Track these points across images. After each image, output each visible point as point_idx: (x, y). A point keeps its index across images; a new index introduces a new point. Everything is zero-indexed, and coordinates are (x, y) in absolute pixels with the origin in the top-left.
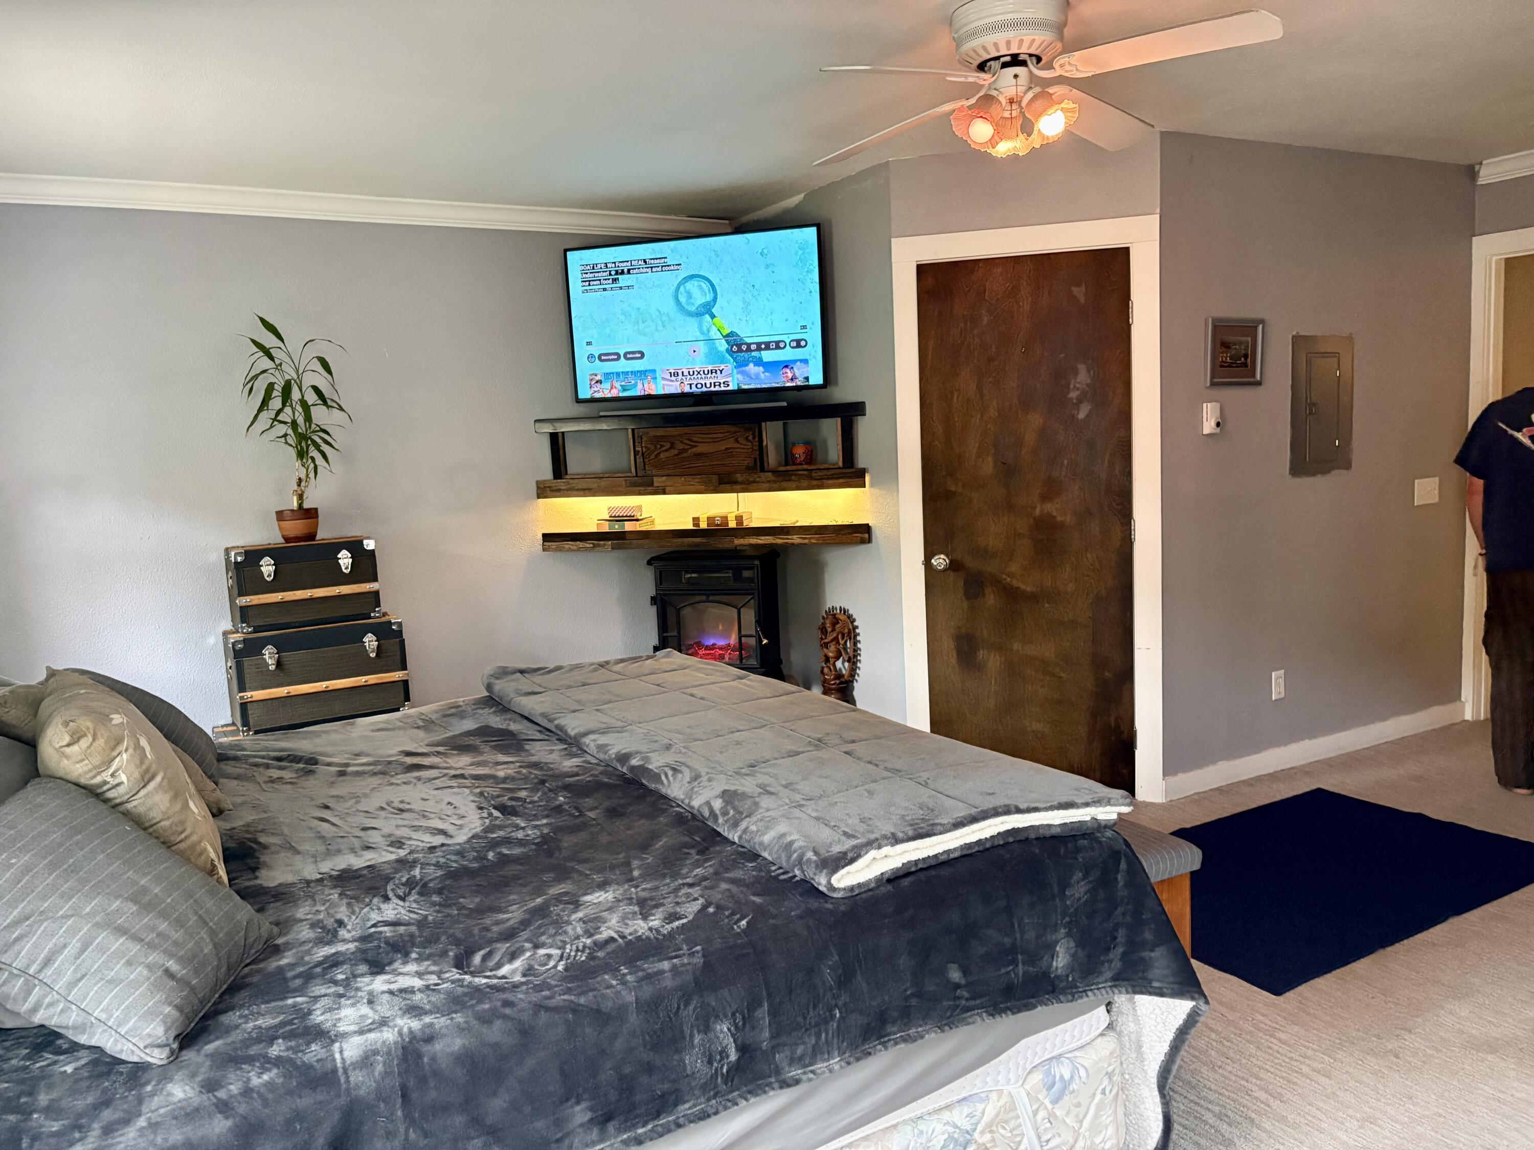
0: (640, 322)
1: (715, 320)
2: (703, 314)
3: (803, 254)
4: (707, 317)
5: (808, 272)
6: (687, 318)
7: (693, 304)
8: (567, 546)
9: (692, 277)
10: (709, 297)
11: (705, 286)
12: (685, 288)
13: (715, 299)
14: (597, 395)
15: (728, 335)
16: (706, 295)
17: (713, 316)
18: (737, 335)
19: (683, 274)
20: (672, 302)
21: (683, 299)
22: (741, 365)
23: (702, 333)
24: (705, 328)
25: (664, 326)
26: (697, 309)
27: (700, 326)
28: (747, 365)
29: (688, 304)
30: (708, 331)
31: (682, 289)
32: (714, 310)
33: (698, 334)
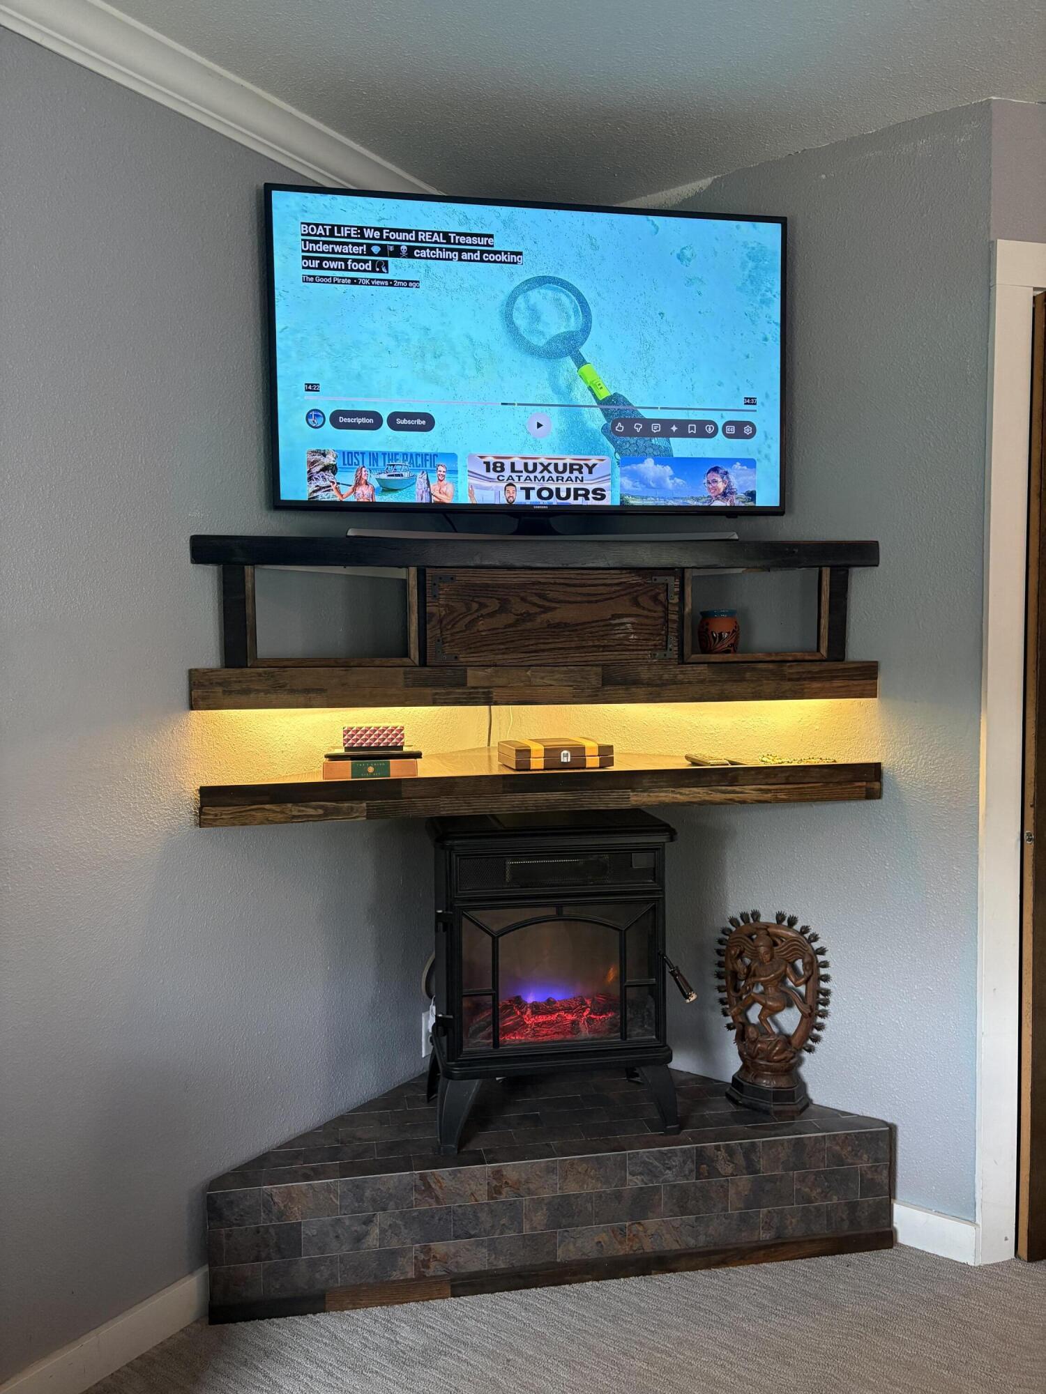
0: (429, 356)
1: (584, 368)
2: (561, 355)
3: (756, 267)
4: (569, 362)
5: (762, 302)
6: (529, 360)
7: (542, 333)
8: (259, 815)
9: (542, 281)
10: (574, 324)
11: (567, 300)
12: (527, 301)
13: (586, 330)
14: (323, 496)
15: (608, 401)
16: (568, 318)
17: (580, 362)
18: (626, 402)
19: (522, 272)
20: (498, 323)
21: (521, 321)
22: (628, 460)
23: (556, 389)
24: (562, 382)
25: (479, 369)
26: (549, 343)
27: (553, 377)
28: (642, 461)
29: (531, 332)
30: (570, 388)
31: (520, 301)
32: (584, 350)
33: (549, 391)
